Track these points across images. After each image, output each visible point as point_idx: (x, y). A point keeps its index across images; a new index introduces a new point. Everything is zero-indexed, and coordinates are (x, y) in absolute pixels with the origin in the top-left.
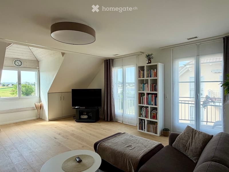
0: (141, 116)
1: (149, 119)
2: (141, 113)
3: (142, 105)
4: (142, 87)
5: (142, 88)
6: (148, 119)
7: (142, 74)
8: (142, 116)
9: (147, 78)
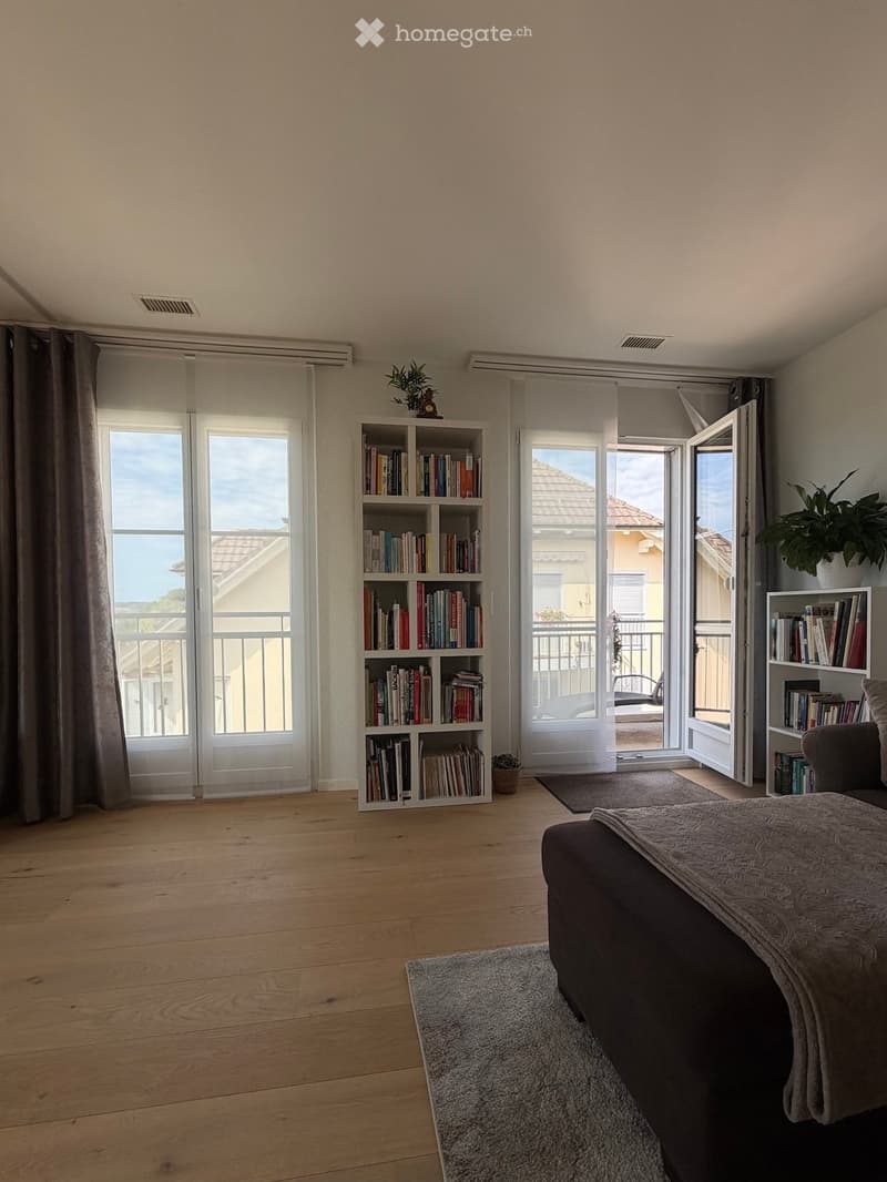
0: (380, 716)
1: (437, 726)
2: (381, 700)
3: (382, 654)
4: (383, 551)
5: (382, 557)
6: (425, 728)
7: (385, 474)
8: (386, 719)
9: (423, 500)
